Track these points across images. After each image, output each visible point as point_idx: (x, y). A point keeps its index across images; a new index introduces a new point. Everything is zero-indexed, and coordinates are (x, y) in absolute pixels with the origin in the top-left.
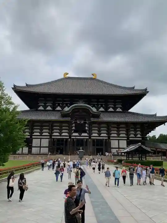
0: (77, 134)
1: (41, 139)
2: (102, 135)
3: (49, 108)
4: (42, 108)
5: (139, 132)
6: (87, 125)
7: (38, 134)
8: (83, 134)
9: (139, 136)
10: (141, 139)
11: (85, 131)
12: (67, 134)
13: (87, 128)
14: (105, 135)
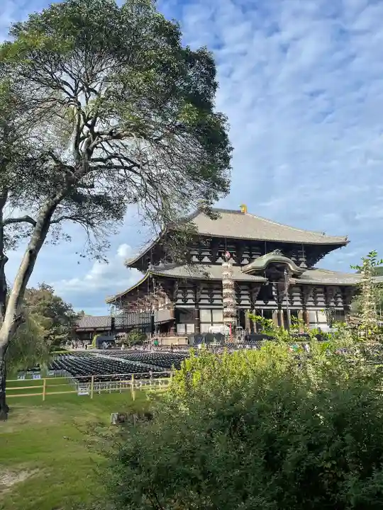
0: (261, 302)
1: (211, 309)
2: (295, 303)
3: (206, 259)
4: (197, 260)
5: (340, 300)
6: (274, 288)
7: (207, 302)
8: (270, 303)
9: (340, 304)
10: (342, 309)
11: (272, 298)
12: (247, 302)
13: (274, 293)
14: (299, 303)
